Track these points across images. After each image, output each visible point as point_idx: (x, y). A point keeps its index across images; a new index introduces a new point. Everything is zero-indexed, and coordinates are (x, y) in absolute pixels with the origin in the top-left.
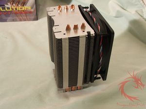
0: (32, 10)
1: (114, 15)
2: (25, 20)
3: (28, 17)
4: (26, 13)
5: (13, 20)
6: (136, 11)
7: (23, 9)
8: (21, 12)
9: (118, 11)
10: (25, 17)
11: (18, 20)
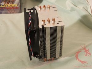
0: (18, 7)
1: (70, 10)
2: (13, 13)
3: (15, 11)
4: (14, 8)
5: (6, 13)
6: (83, 7)
7: (12, 6)
8: (11, 8)
9: (72, 7)
10: (13, 11)
11: (9, 13)
